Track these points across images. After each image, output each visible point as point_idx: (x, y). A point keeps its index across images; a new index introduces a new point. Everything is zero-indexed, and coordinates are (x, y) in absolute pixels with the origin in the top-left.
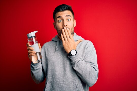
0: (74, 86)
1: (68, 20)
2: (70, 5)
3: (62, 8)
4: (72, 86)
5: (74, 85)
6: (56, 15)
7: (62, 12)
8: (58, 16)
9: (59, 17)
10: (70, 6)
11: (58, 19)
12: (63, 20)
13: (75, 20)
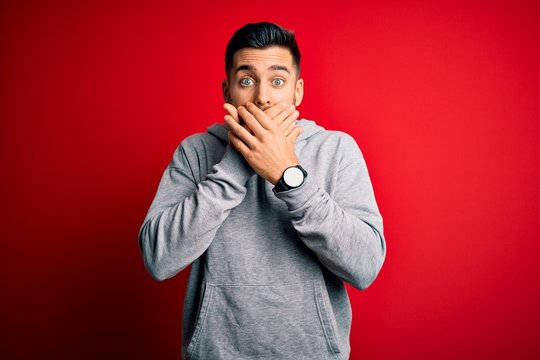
0: (306, 301)
1: (276, 82)
2: (292, 29)
3: (259, 36)
4: (300, 299)
5: (305, 297)
6: (235, 55)
7: (257, 53)
8: (241, 63)
9: (245, 68)
10: (291, 32)
11: (241, 74)
12: (257, 81)
13: (301, 80)
